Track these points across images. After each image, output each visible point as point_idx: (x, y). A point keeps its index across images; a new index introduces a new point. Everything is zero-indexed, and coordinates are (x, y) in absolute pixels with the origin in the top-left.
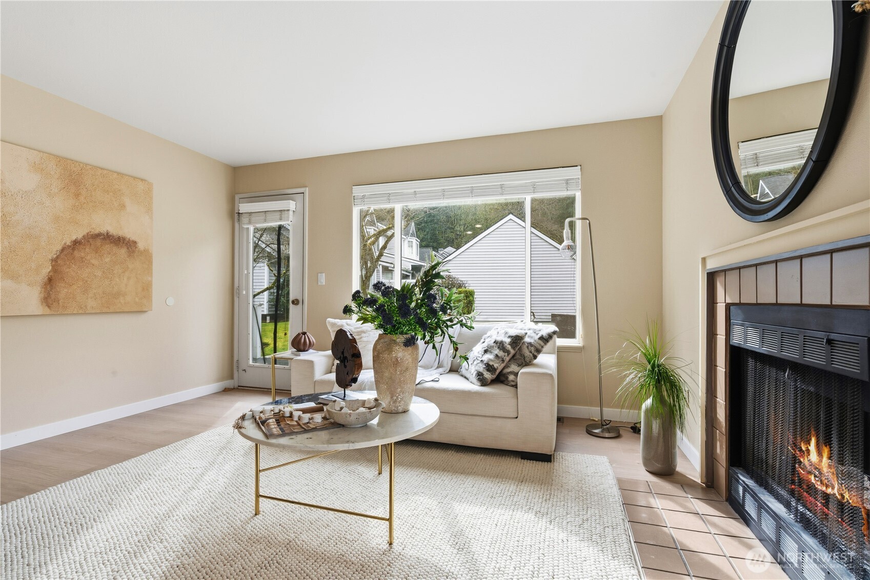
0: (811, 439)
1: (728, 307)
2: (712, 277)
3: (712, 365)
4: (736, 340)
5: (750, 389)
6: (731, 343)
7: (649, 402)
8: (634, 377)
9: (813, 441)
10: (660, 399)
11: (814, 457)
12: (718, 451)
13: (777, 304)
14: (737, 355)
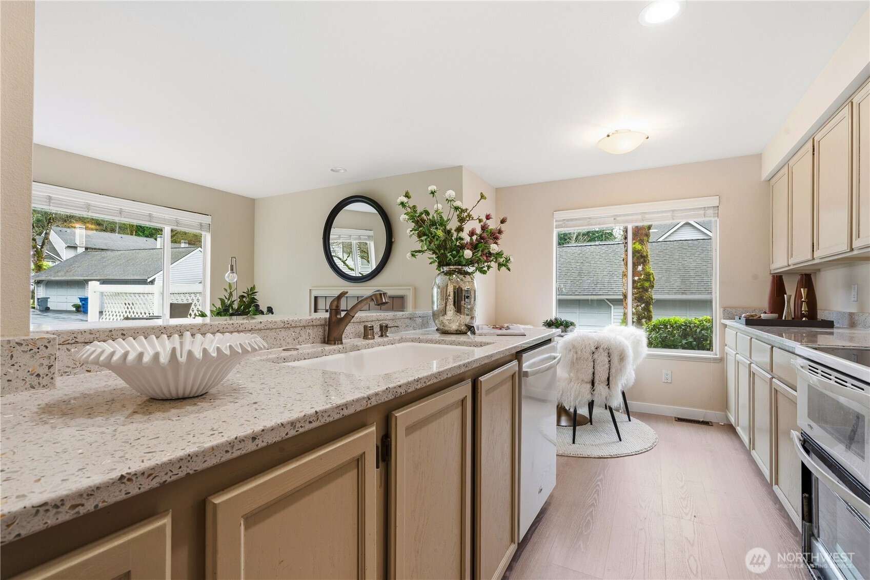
2: (316, 298)
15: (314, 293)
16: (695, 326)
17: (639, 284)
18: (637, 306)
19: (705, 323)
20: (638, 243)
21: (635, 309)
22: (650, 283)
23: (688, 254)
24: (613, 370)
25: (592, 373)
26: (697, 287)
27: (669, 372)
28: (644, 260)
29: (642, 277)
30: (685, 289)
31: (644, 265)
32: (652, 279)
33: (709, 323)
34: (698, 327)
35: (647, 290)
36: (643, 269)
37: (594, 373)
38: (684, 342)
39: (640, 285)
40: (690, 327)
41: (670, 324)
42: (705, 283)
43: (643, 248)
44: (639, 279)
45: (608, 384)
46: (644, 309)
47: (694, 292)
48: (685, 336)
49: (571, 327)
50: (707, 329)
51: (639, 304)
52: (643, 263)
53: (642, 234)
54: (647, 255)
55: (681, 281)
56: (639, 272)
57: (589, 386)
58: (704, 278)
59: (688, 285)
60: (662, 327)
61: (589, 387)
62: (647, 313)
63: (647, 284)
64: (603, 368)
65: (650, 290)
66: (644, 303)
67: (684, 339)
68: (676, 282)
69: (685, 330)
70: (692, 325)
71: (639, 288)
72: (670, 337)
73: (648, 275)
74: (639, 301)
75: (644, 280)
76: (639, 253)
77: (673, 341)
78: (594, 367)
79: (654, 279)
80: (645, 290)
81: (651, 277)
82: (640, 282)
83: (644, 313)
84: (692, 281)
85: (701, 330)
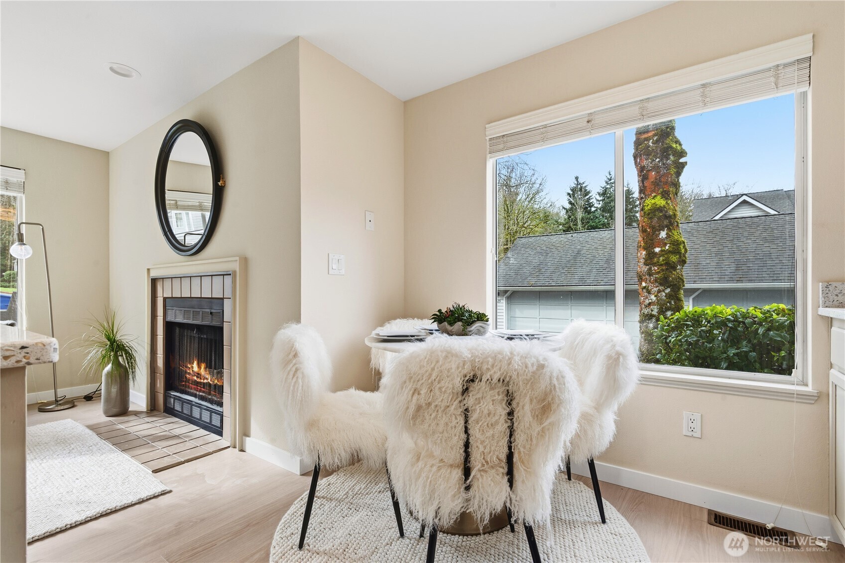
0: (194, 362)
1: (165, 299)
2: (154, 282)
3: (154, 335)
4: (170, 318)
5: (177, 343)
6: (167, 320)
7: (110, 366)
8: (95, 352)
9: (195, 363)
10: (117, 364)
11: (196, 368)
12: (158, 385)
13: (191, 298)
14: (170, 327)
15: (154, 274)
16: (754, 323)
17: (661, 259)
18: (659, 291)
19: (775, 316)
20: (659, 197)
21: (655, 296)
22: (680, 257)
23: (746, 234)
24: (520, 438)
25: (461, 443)
26: (757, 273)
27: (697, 416)
28: (670, 222)
29: (667, 248)
30: (741, 276)
31: (669, 230)
32: (683, 251)
33: (783, 316)
34: (760, 324)
35: (674, 268)
36: (668, 236)
37: (467, 445)
38: (732, 352)
39: (663, 260)
40: (744, 323)
41: (706, 319)
42: (768, 267)
43: (668, 204)
44: (662, 251)
45: (510, 473)
46: (669, 296)
47: (753, 279)
48: (734, 339)
49: (477, 325)
50: (780, 327)
51: (661, 288)
52: (667, 226)
53: (666, 183)
54: (675, 215)
55: (736, 266)
56: (663, 240)
57: (458, 473)
58: (767, 262)
59: (745, 271)
60: (689, 323)
61: (457, 476)
62: (675, 302)
63: (674, 258)
64: (490, 433)
65: (679, 267)
66: (668, 287)
67: (732, 346)
68: (729, 268)
69: (734, 329)
70: (748, 321)
71: (662, 265)
72: (703, 343)
73: (676, 244)
74: (661, 284)
75: (669, 252)
76: (661, 211)
77: (711, 349)
78: (466, 428)
79: (686, 251)
80: (671, 267)
81: (681, 247)
82: (663, 255)
83: (670, 303)
84: (751, 265)
85: (769, 330)
